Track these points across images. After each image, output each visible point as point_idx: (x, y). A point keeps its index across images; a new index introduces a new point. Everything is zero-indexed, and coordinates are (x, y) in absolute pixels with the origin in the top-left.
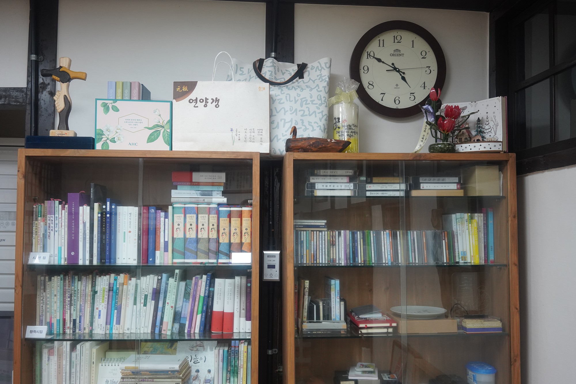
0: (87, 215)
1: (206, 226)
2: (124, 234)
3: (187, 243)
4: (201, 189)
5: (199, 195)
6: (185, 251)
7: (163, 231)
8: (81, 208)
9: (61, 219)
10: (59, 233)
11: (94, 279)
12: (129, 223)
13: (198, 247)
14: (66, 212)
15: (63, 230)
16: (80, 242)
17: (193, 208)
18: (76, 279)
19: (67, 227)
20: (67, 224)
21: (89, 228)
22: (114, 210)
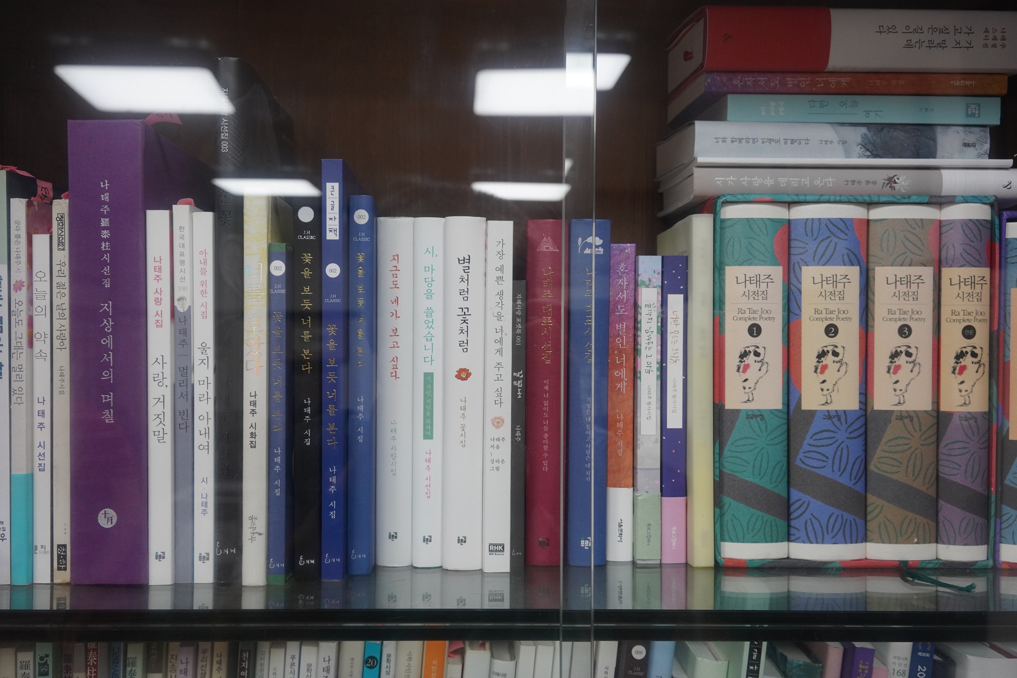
0: (198, 267)
1: (922, 337)
2: (425, 389)
3: (808, 440)
4: (868, 113)
5: (858, 149)
6: (795, 494)
7: (655, 366)
8: (156, 219)
9: (24, 289)
10: (15, 385)
11: (245, 665)
12: (456, 323)
13: (872, 467)
14: (60, 243)
15: (42, 368)
16: (153, 441)
17: (842, 226)
18: (134, 664)
19: (67, 343)
20: (66, 323)
21: (211, 353)
22: (367, 239)
